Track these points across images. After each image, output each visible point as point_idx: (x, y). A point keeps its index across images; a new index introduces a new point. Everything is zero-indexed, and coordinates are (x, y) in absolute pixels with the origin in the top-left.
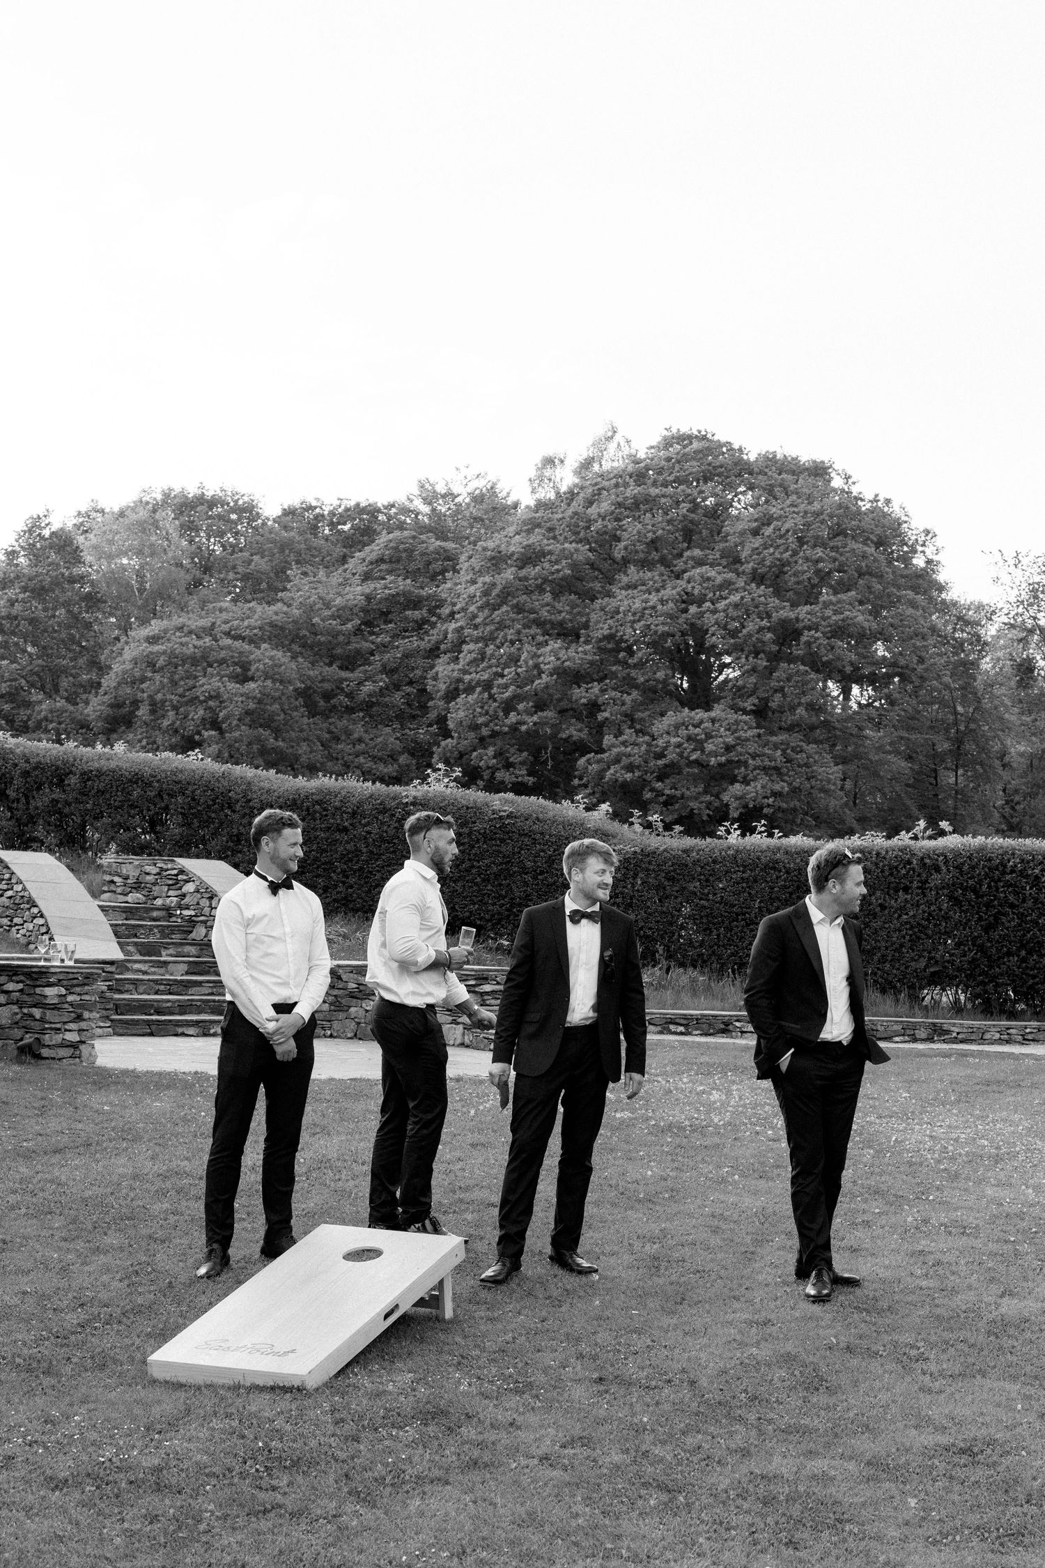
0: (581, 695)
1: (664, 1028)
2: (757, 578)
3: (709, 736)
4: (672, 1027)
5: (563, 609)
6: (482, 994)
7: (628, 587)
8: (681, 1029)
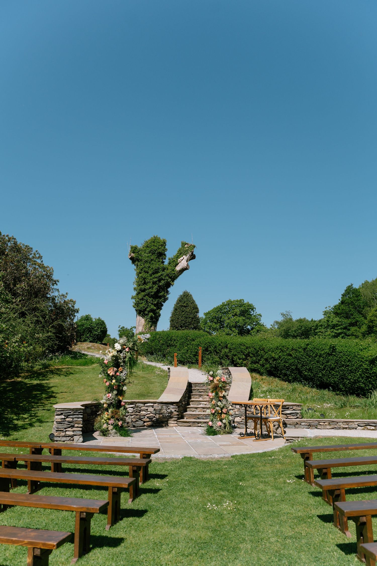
1: (365, 428)
4: (368, 427)
6: (286, 414)
8: (373, 428)
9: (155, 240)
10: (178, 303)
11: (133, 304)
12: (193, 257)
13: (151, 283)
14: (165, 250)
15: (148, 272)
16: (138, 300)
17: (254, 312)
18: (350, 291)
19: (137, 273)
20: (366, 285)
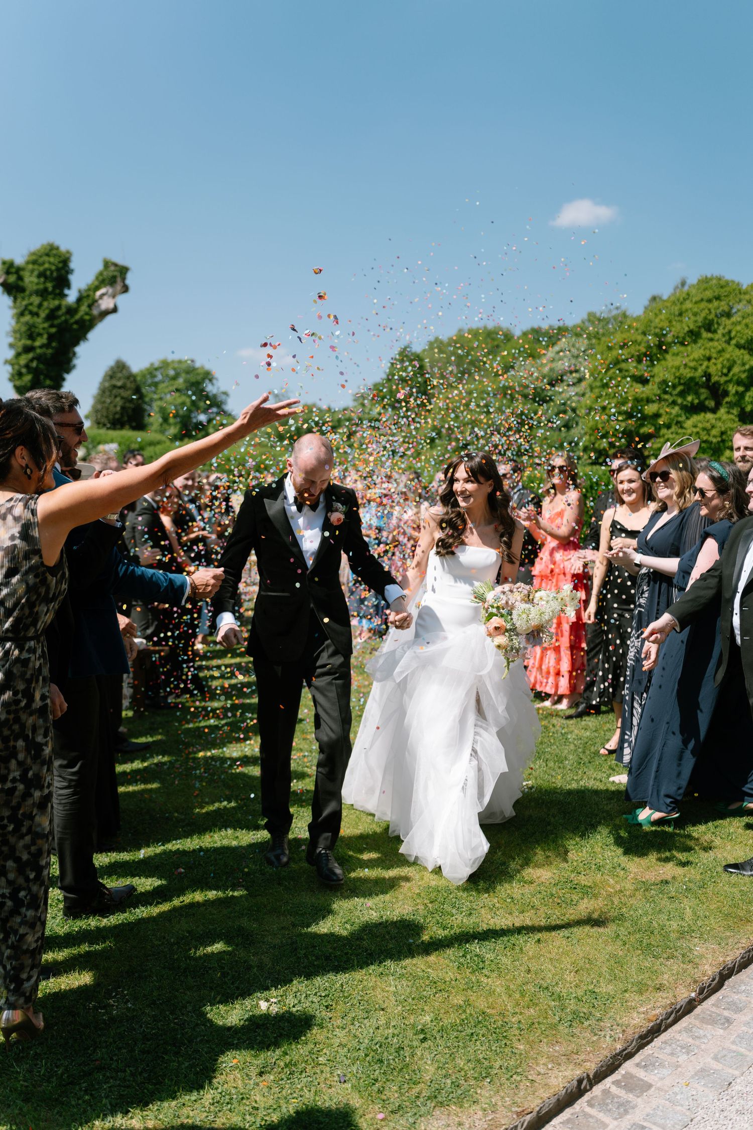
0: (650, 409)
2: (739, 346)
3: (713, 427)
5: (642, 369)
7: (674, 354)
9: (51, 250)
10: (104, 380)
11: (7, 376)
12: (126, 289)
13: (45, 336)
14: (69, 271)
15: (37, 314)
16: (17, 367)
17: (213, 384)
18: (405, 355)
19: (16, 314)
20: (437, 344)
